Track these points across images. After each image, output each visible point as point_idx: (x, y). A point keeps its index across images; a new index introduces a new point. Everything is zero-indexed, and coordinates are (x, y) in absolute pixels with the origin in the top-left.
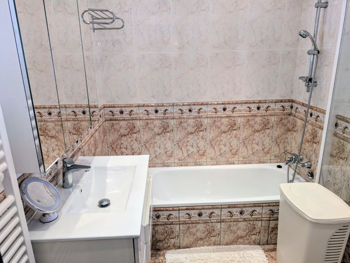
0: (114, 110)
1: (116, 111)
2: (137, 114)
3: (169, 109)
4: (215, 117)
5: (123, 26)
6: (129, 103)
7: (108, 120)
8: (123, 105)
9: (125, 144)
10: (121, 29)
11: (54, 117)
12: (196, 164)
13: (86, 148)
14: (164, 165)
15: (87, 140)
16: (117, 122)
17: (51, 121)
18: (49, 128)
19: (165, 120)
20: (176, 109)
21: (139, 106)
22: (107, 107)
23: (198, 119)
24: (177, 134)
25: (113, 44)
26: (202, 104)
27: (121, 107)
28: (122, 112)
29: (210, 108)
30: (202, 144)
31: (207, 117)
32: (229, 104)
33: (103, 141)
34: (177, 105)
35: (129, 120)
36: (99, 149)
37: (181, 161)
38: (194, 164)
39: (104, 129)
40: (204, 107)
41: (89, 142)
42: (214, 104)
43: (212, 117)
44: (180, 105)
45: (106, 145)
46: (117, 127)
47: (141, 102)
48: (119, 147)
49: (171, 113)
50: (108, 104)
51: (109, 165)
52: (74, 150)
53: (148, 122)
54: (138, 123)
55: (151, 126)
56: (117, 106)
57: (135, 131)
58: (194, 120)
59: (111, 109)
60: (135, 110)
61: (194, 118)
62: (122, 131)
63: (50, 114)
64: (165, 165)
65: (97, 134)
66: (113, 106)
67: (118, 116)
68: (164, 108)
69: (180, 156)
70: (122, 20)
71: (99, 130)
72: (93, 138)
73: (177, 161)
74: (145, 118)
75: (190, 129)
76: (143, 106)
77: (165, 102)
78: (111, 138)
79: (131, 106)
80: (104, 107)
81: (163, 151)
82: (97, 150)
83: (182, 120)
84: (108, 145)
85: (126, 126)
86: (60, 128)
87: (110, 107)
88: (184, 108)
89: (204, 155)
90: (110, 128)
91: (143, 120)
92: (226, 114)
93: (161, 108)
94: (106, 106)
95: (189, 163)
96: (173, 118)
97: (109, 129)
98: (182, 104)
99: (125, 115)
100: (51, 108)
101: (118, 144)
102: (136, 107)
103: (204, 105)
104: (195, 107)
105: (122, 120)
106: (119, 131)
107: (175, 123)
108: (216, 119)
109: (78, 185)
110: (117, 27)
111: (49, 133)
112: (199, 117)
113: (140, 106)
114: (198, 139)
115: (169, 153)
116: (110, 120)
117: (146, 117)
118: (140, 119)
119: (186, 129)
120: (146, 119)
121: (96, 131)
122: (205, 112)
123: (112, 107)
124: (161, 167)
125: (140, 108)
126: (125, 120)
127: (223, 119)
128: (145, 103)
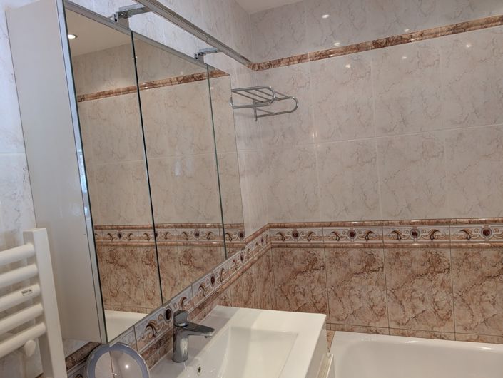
0: (285, 231)
1: (288, 232)
2: (320, 238)
3: (375, 231)
4: (467, 248)
5: (297, 107)
6: (307, 220)
7: (275, 247)
8: (297, 224)
9: (302, 286)
10: (294, 112)
11: (203, 239)
12: (433, 336)
13: (230, 292)
14: (369, 330)
15: (233, 279)
16: (289, 250)
17: (198, 246)
18: (195, 254)
19: (367, 250)
20: (388, 231)
21: (322, 225)
22: (274, 227)
23: (431, 250)
24: (391, 275)
25: (283, 135)
26: (438, 223)
27: (296, 226)
28: (296, 235)
29: (456, 230)
30: (442, 296)
31: (450, 247)
32: (495, 222)
33: (266, 280)
34: (388, 224)
35: (307, 247)
36: (257, 294)
37: (402, 327)
38: (429, 335)
39: (269, 262)
40: (442, 229)
41: (237, 282)
42: (462, 223)
43: (460, 247)
44: (393, 224)
45: (273, 287)
46: (289, 258)
47: (326, 220)
48: (292, 290)
49: (379, 238)
50: (275, 222)
51: (255, 326)
52: (207, 296)
53: (338, 253)
54: (322, 253)
55: (344, 259)
56: (288, 225)
57: (317, 265)
58: (424, 252)
59: (280, 230)
60: (317, 231)
61: (422, 247)
62: (297, 265)
63: (197, 235)
64: (371, 331)
65: (254, 268)
66: (282, 225)
67: (290, 241)
68: (365, 230)
69: (400, 316)
70: (295, 100)
71: (259, 262)
72: (245, 276)
73: (393, 325)
74: (332, 245)
75: (416, 267)
76: (330, 226)
77: (366, 219)
78: (280, 275)
79: (309, 225)
80: (270, 227)
81: (366, 305)
82: (253, 295)
83: (401, 250)
84: (276, 287)
85: (302, 257)
86: (209, 255)
87: (278, 227)
88: (402, 229)
89: (447, 319)
90: (279, 260)
91: (330, 247)
92: (490, 242)
93: (360, 228)
94: (272, 225)
95: (418, 331)
96: (383, 247)
97: (277, 261)
98: (397, 222)
99: (302, 240)
100: (199, 227)
101: (290, 286)
102: (317, 226)
103: (442, 223)
104: (423, 227)
105: (297, 247)
106: (292, 264)
107: (386, 255)
108: (470, 251)
109: (196, 358)
110: (289, 110)
111: (195, 262)
112: (434, 247)
113: (325, 226)
114: (435, 286)
115: (377, 309)
116: (279, 247)
117: (333, 243)
118: (325, 247)
119: (408, 267)
120: (334, 247)
121: (252, 264)
122: (446, 237)
123: (281, 227)
124: (364, 332)
125: (324, 228)
126: (300, 247)
127: (485, 252)
128: (333, 220)
